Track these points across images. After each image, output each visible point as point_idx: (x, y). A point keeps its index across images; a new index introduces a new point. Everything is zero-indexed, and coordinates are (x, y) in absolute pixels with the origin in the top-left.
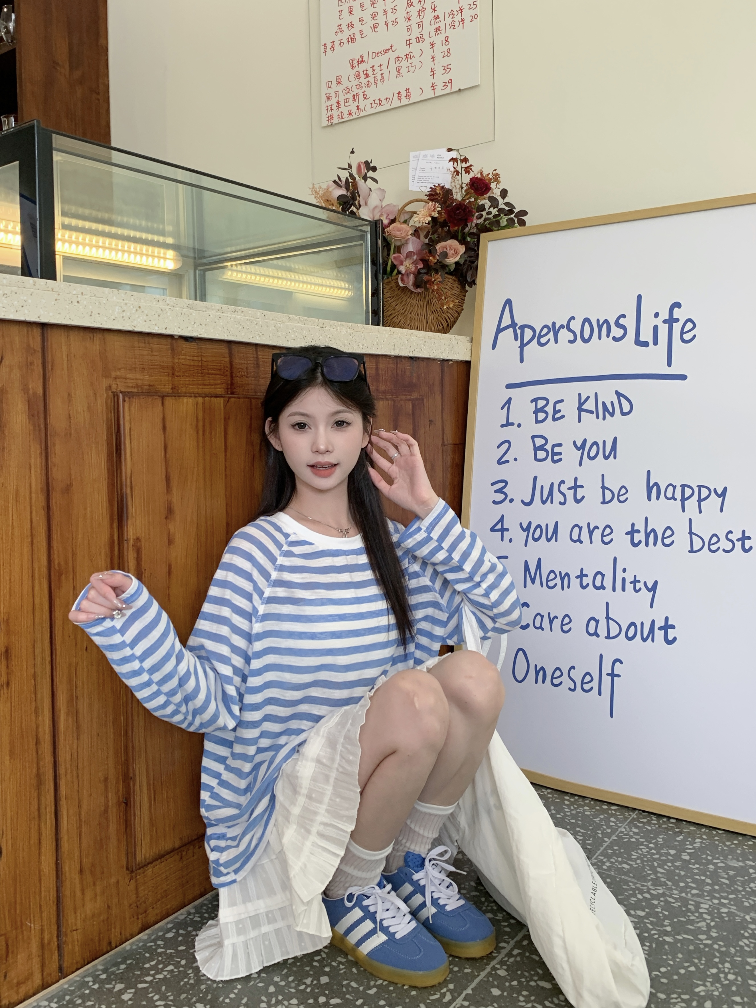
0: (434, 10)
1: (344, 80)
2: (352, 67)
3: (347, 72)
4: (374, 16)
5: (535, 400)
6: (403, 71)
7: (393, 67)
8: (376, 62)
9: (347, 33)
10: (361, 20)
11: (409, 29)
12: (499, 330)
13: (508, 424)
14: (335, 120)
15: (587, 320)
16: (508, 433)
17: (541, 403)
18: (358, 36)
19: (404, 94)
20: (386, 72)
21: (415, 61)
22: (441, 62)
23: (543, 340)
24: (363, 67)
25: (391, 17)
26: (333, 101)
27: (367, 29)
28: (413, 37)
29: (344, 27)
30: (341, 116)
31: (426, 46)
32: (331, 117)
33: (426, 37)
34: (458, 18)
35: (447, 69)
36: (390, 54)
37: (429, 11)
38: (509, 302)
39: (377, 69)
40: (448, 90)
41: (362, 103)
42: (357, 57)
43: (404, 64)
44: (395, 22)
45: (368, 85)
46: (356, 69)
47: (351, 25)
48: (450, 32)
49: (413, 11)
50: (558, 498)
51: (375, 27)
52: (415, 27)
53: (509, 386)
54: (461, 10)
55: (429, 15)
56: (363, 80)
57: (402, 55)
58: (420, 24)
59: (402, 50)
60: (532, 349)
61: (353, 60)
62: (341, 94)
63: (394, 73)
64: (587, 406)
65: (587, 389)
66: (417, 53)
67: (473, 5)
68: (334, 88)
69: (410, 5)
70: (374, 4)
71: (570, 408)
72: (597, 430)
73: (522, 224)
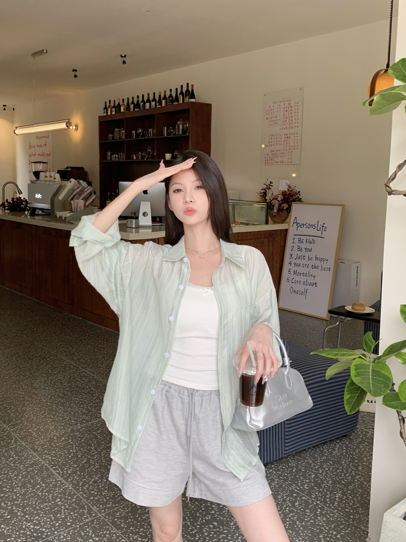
1: (269, 155)
5: (298, 239)
7: (280, 154)
9: (270, 144)
12: (294, 223)
13: (293, 243)
15: (309, 224)
16: (294, 245)
18: (273, 145)
19: (282, 162)
20: (278, 155)
21: (285, 155)
23: (301, 226)
24: (273, 153)
26: (266, 159)
27: (275, 145)
31: (287, 152)
33: (287, 150)
34: (294, 148)
35: (291, 158)
36: (279, 152)
38: (296, 218)
39: (276, 154)
40: (291, 163)
41: (273, 161)
43: (282, 155)
44: (281, 144)
47: (271, 142)
48: (292, 150)
50: (301, 258)
52: (285, 147)
53: (294, 235)
54: (295, 146)
59: (283, 152)
60: (299, 228)
61: (271, 150)
62: (268, 158)
63: (280, 156)
64: (308, 241)
65: (308, 237)
66: (285, 153)
67: (297, 146)
68: (267, 156)
69: (284, 141)
70: (277, 138)
71: (304, 241)
72: (309, 246)
73: (300, 201)
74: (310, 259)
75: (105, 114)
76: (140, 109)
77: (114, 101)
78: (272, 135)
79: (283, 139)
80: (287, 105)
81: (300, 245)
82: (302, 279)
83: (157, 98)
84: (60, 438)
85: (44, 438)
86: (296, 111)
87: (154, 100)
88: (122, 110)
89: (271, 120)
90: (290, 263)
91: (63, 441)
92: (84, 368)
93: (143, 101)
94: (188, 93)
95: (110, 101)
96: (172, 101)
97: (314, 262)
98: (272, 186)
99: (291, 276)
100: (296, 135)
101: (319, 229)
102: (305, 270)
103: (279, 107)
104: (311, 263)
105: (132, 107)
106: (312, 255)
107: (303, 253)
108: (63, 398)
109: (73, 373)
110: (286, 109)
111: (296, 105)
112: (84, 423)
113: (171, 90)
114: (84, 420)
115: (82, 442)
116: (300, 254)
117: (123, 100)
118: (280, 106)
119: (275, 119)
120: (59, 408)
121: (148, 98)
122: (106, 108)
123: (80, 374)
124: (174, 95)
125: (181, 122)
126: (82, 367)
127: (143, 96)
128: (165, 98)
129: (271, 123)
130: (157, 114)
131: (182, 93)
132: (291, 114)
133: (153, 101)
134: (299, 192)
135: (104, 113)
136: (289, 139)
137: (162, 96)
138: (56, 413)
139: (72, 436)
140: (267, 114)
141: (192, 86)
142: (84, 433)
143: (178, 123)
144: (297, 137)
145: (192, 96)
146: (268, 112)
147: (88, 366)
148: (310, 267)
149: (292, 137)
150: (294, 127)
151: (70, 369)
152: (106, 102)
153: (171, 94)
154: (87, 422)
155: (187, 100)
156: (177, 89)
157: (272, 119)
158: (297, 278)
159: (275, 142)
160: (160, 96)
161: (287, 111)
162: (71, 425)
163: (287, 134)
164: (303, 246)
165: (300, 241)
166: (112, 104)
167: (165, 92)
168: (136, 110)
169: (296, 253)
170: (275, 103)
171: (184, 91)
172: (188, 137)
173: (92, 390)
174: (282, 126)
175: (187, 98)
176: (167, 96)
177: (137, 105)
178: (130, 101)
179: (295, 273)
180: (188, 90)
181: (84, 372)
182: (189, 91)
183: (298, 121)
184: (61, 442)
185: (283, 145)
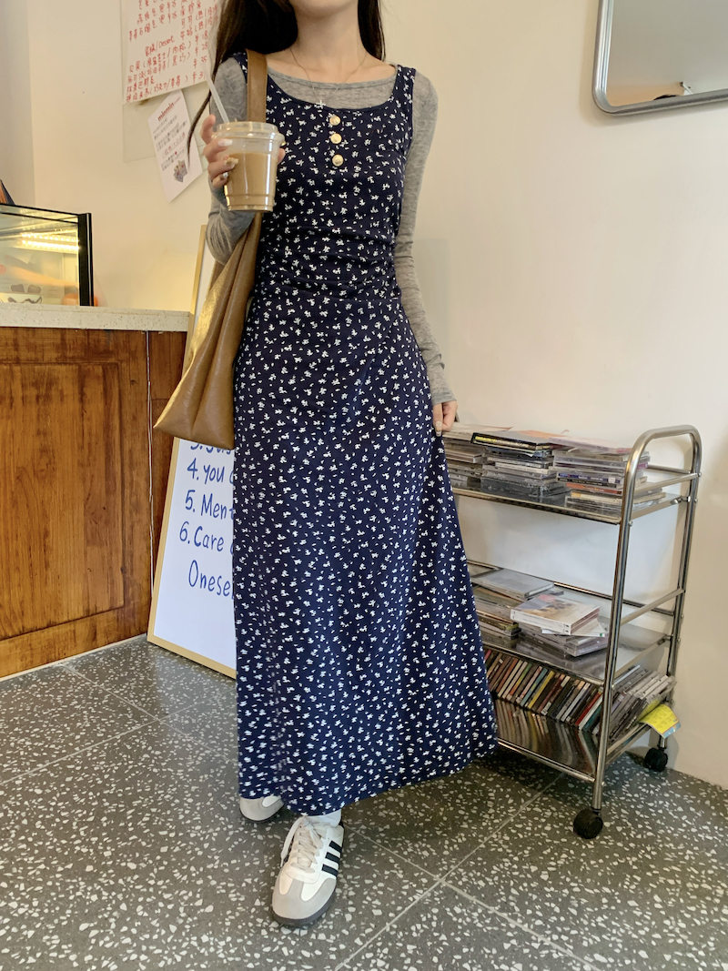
0: (199, 6)
1: (141, 65)
2: (147, 54)
3: (143, 58)
4: (162, 8)
6: (177, 60)
7: (172, 56)
8: (165, 49)
9: (145, 22)
10: (154, 11)
11: (183, 22)
14: (133, 100)
18: (151, 26)
19: (176, 80)
20: (166, 60)
21: (185, 52)
22: (201, 54)
24: (154, 54)
25: (172, 10)
27: (157, 20)
28: (186, 30)
29: (143, 16)
30: (136, 96)
31: (192, 38)
32: (130, 97)
33: (193, 30)
36: (171, 45)
37: (196, 6)
39: (162, 56)
41: (150, 88)
42: (150, 45)
43: (179, 53)
44: (175, 15)
45: (155, 71)
46: (149, 56)
47: (147, 16)
48: (208, 28)
49: (186, 6)
51: (162, 18)
52: (187, 21)
55: (196, 10)
56: (152, 66)
57: (178, 46)
58: (190, 18)
59: (177, 43)
61: (147, 48)
62: (138, 77)
63: (172, 61)
66: (187, 45)
68: (135, 72)
90: (192, 469)
99: (195, 519)
159: (157, 10)
179: (207, 504)
185: (180, 17)
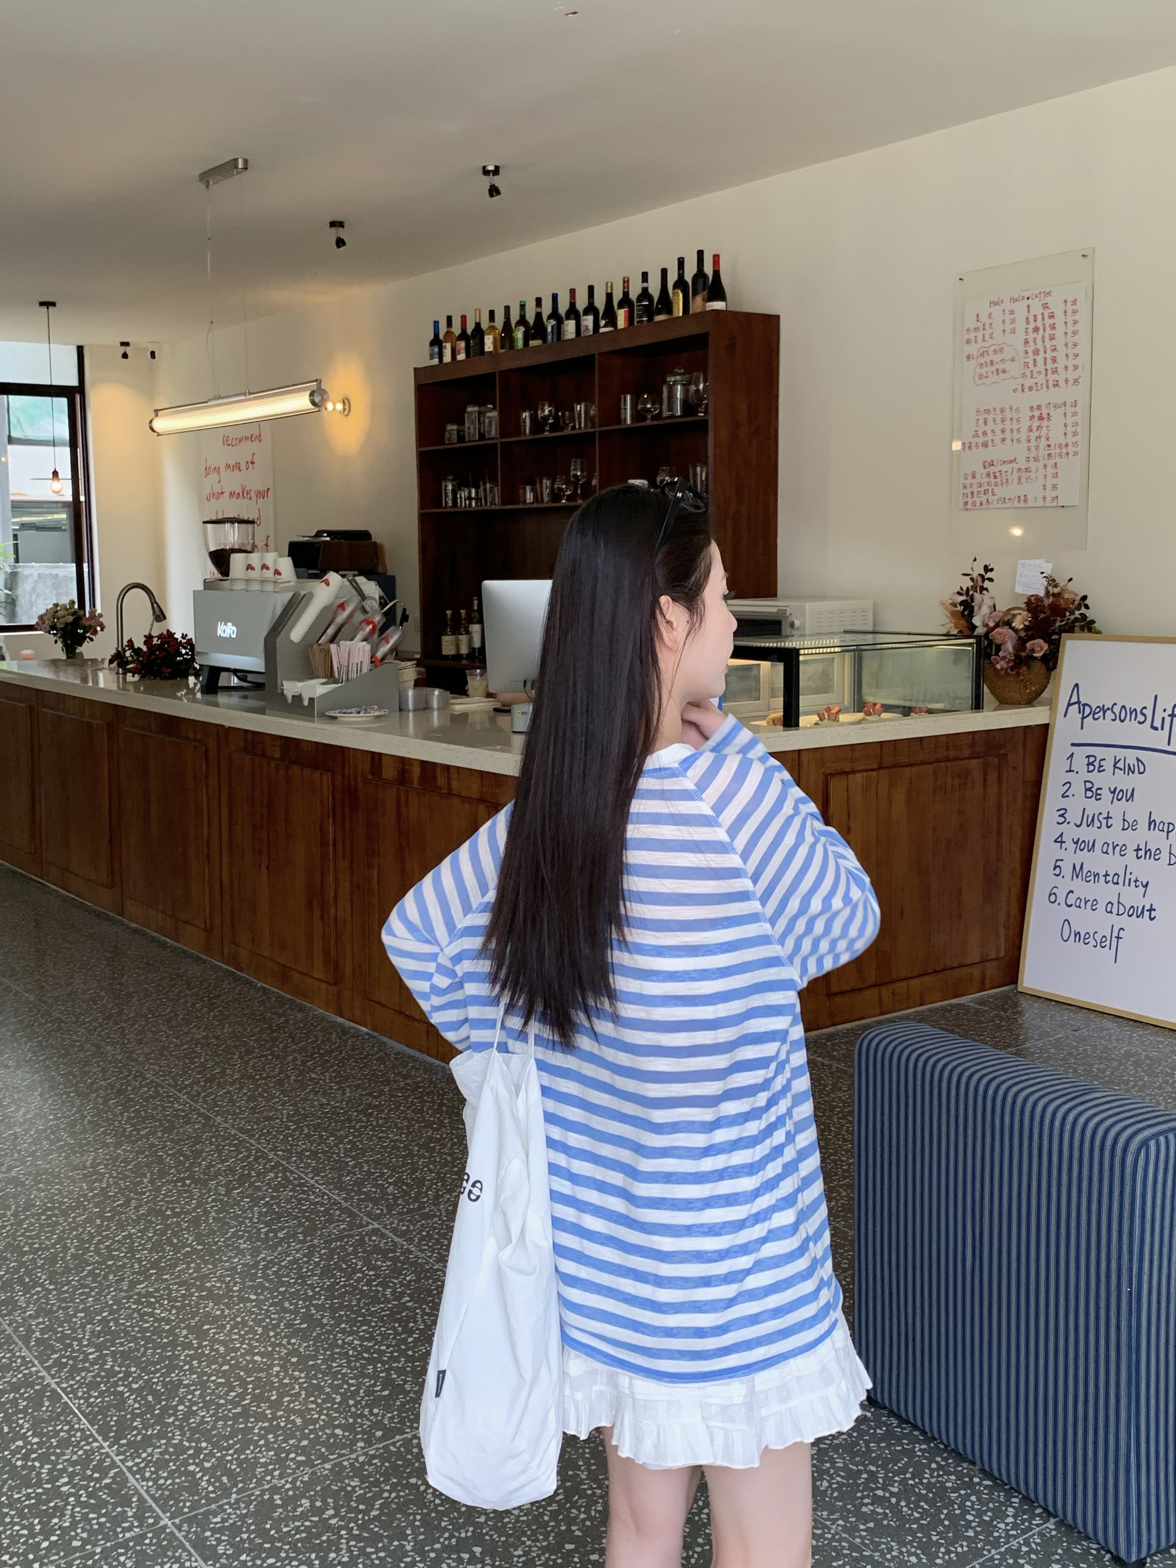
0: (1048, 439)
1: (977, 476)
2: (985, 467)
3: (980, 470)
4: (1003, 431)
5: (1088, 757)
6: (1023, 480)
7: (1016, 475)
8: (1004, 468)
9: (981, 439)
10: (993, 431)
11: (1029, 449)
12: (1069, 705)
13: (1070, 771)
14: (969, 506)
15: (1123, 707)
16: (1070, 777)
17: (1092, 759)
18: (990, 444)
19: (1022, 498)
20: (1009, 477)
21: (1032, 475)
22: (1050, 481)
23: (1096, 716)
24: (992, 470)
25: (1016, 436)
26: (969, 491)
27: (997, 441)
28: (1032, 456)
29: (980, 434)
30: (974, 504)
31: (1040, 465)
32: (966, 503)
33: (1041, 458)
34: (1064, 451)
35: (1055, 487)
36: (1013, 465)
37: (1043, 439)
38: (1077, 685)
39: (1004, 474)
40: (1054, 504)
41: (991, 498)
42: (989, 460)
43: (1024, 475)
44: (1019, 440)
45: (996, 484)
46: (988, 470)
47: (985, 433)
48: (1058, 460)
49: (1033, 435)
50: (1097, 824)
51: (1003, 440)
52: (1033, 449)
53: (1073, 745)
54: (1067, 445)
55: (1043, 443)
56: (993, 480)
57: (1023, 468)
58: (1037, 447)
59: (1023, 465)
60: (1089, 721)
61: (985, 462)
62: (975, 487)
63: (1016, 481)
64: (1120, 765)
65: (1120, 753)
66: (1033, 469)
67: (1075, 444)
68: (970, 480)
69: (1030, 430)
70: (1003, 421)
71: (1108, 765)
72: (1124, 781)
73: (1090, 630)
74: (1129, 825)
75: (436, 361)
76: (545, 340)
77: (464, 318)
78: (987, 411)
79: (1025, 424)
80: (1036, 309)
81: (1095, 777)
82: (1104, 892)
83: (600, 303)
84: (296, 1499)
85: (237, 1501)
86: (1070, 328)
87: (591, 309)
88: (489, 344)
89: (982, 360)
90: (1060, 840)
91: (304, 1516)
92: (376, 1218)
93: (554, 314)
94: (701, 281)
95: (449, 319)
96: (650, 312)
97: (1143, 836)
98: (991, 580)
99: (1065, 884)
100: (1070, 410)
101: (1157, 724)
102: (1113, 864)
103: (1008, 318)
104: (1132, 839)
105: (519, 334)
106: (1136, 811)
107: (1104, 805)
108: (304, 1335)
109: (341, 1239)
110: (1032, 325)
111: (1070, 308)
112: (380, 1440)
113: (645, 277)
114: (378, 1425)
115: (371, 1521)
116: (1093, 807)
117: (492, 314)
118: (1012, 312)
119: (997, 358)
120: (292, 1377)
121: (573, 305)
122: (436, 342)
123: (361, 1242)
124: (655, 289)
125: (678, 378)
126: (369, 1214)
127: (555, 297)
128: (625, 301)
129: (983, 371)
130: (601, 354)
131: (681, 283)
132: (1052, 338)
133: (586, 312)
134: (1084, 598)
135: (432, 357)
136: (1045, 423)
137: (617, 296)
138: (281, 1396)
139: (335, 1495)
140: (968, 342)
141: (716, 258)
142: (376, 1483)
143: (671, 379)
144: (1075, 414)
145: (716, 291)
146: (972, 336)
147: (390, 1208)
148: (1131, 853)
149: (1057, 414)
150: (1062, 383)
151: (330, 1221)
152: (436, 324)
153: (645, 290)
154: (389, 1433)
155: (698, 304)
156: (664, 272)
157: (987, 359)
158: (1084, 890)
159: (998, 431)
160: (609, 296)
161: (1036, 329)
162: (331, 1448)
163: (1039, 407)
164: (1105, 780)
165: (1092, 764)
166: (457, 330)
167: (626, 282)
168: (533, 343)
169: (1077, 804)
170: (997, 304)
171: (688, 277)
172: (704, 423)
173: (404, 1307)
174: (1021, 381)
175: (699, 299)
176: (634, 295)
177: (536, 330)
178: (515, 317)
179: (1078, 871)
180: (700, 274)
181: (375, 1232)
182: (705, 276)
183: (1077, 362)
184: (295, 1518)
185: (1024, 444)
